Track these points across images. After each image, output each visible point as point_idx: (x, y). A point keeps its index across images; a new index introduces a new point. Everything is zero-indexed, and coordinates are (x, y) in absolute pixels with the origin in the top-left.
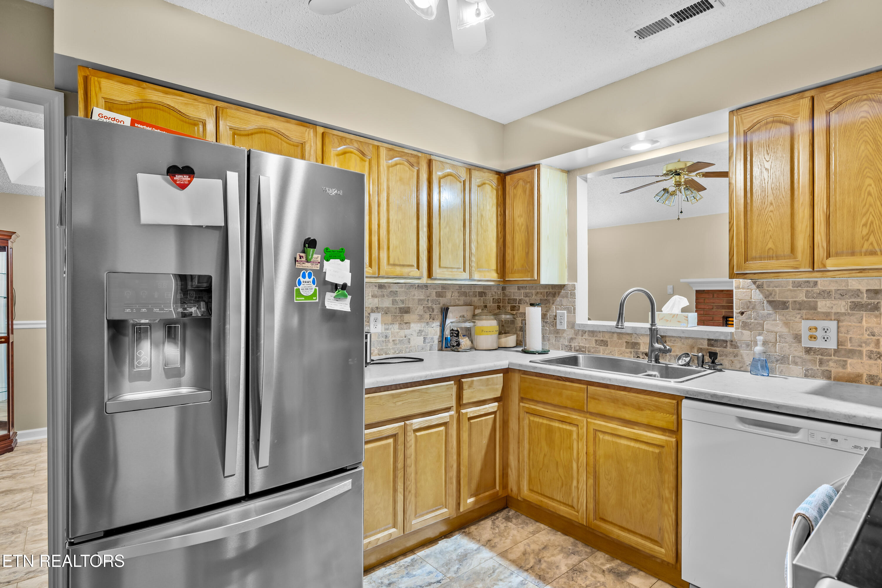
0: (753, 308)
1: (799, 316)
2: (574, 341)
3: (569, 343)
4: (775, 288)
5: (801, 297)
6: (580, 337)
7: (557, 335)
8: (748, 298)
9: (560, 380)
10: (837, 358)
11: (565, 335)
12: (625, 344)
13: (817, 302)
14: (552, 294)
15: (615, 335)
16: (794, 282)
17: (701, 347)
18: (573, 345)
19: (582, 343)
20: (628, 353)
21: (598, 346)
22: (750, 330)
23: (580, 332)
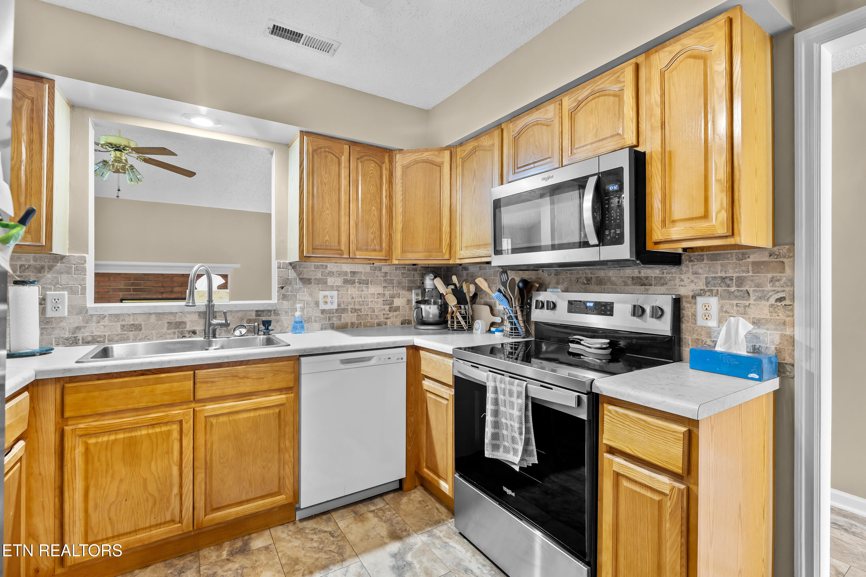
0: (290, 284)
1: (318, 289)
2: (82, 330)
3: (73, 334)
4: (304, 269)
5: (319, 276)
6: (94, 324)
7: (47, 326)
8: (286, 276)
9: (147, 375)
10: (337, 315)
11: (63, 324)
12: (166, 325)
13: (327, 279)
14: (36, 268)
15: (153, 317)
16: (315, 265)
17: (250, 318)
18: (80, 336)
19: (98, 331)
20: (170, 334)
21: (125, 332)
22: (288, 300)
23: (94, 318)
